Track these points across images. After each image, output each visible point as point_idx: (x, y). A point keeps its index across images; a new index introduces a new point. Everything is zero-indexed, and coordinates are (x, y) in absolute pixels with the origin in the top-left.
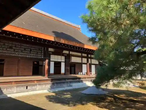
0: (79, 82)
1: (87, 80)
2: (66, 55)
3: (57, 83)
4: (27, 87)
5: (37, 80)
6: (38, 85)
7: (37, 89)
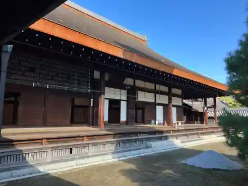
0: (161, 139)
1: (172, 136)
2: (129, 88)
3: (124, 142)
4: (71, 150)
5: (87, 136)
6: (91, 146)
7: (90, 154)
